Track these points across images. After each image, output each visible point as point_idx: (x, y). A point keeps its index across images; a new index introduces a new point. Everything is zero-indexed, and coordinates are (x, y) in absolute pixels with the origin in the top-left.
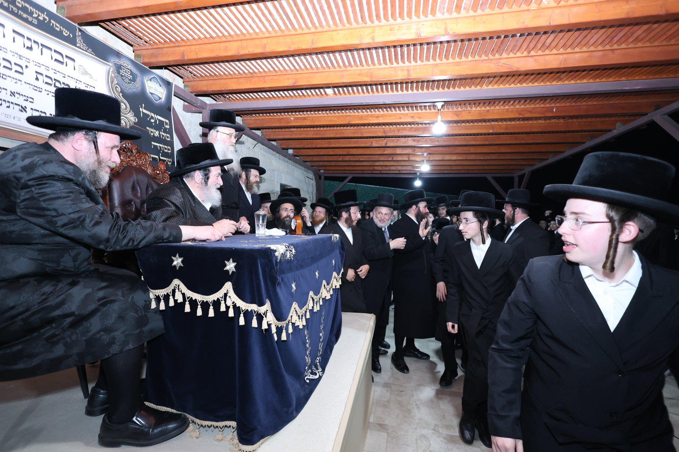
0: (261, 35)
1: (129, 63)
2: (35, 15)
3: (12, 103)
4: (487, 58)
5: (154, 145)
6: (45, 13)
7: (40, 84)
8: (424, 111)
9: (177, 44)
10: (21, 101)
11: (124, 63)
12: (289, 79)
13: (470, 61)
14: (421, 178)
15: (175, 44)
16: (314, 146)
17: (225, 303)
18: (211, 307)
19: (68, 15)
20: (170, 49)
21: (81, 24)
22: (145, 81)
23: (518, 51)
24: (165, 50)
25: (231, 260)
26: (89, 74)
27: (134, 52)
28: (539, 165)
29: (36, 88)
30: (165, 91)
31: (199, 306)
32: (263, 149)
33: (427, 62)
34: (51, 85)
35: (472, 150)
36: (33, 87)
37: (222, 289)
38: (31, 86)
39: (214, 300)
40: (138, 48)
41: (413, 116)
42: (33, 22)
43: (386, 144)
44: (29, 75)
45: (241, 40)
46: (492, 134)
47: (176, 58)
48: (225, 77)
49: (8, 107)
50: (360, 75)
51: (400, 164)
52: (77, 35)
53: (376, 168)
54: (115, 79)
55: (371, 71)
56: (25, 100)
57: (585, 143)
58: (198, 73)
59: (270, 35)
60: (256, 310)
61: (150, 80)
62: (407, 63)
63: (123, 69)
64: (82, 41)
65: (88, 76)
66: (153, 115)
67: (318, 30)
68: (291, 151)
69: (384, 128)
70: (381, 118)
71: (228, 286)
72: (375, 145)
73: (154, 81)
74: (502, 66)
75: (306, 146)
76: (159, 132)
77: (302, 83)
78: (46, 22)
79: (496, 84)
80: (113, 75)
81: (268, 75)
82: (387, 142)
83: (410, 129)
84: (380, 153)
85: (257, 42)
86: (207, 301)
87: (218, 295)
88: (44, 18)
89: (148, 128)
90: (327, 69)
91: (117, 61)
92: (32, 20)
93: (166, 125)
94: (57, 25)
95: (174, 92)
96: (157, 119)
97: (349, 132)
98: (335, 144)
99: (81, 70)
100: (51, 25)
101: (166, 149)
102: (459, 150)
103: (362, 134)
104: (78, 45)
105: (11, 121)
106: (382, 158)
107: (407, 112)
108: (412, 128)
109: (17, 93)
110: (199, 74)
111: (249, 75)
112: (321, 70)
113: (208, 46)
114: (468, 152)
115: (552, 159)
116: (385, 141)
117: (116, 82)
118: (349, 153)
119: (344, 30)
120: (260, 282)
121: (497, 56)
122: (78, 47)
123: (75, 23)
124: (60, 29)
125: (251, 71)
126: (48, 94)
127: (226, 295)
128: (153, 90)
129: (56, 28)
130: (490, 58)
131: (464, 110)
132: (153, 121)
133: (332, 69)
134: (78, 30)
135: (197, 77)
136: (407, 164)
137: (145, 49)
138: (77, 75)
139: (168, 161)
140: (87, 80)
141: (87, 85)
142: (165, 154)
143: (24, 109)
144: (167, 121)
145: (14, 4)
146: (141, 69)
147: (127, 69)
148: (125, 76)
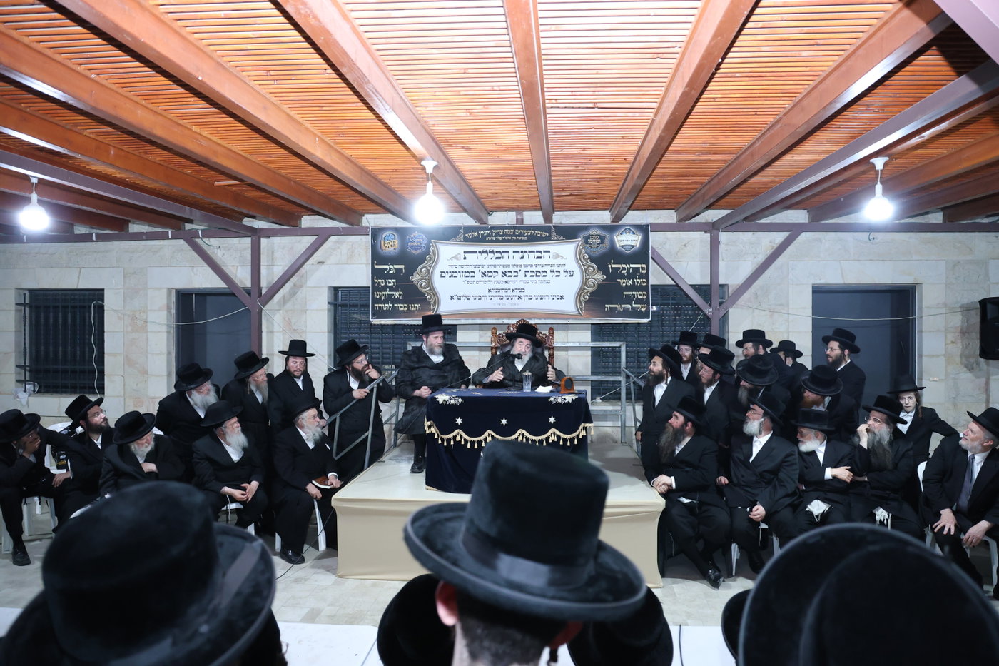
1: (597, 230)
2: (526, 234)
3: (514, 296)
5: (626, 295)
6: (532, 229)
7: (528, 278)
10: (517, 293)
11: (594, 232)
22: (615, 237)
26: (561, 256)
30: (639, 235)
34: (533, 276)
44: (521, 275)
49: (512, 299)
52: (552, 231)
56: (520, 291)
61: (620, 234)
63: (591, 238)
64: (555, 234)
65: (560, 258)
66: (624, 266)
73: (626, 232)
76: (633, 280)
78: (533, 234)
80: (581, 247)
89: (618, 280)
93: (642, 269)
94: (540, 232)
96: (630, 267)
99: (555, 255)
101: (640, 295)
105: (515, 306)
109: (516, 289)
117: (584, 252)
122: (552, 240)
126: (532, 283)
128: (624, 242)
129: (538, 235)
132: (624, 271)
134: (553, 227)
138: (552, 261)
139: (642, 307)
140: (559, 261)
141: (559, 265)
142: (639, 301)
143: (520, 297)
144: (644, 266)
145: (514, 235)
146: (611, 229)
147: (595, 235)
148: (593, 243)
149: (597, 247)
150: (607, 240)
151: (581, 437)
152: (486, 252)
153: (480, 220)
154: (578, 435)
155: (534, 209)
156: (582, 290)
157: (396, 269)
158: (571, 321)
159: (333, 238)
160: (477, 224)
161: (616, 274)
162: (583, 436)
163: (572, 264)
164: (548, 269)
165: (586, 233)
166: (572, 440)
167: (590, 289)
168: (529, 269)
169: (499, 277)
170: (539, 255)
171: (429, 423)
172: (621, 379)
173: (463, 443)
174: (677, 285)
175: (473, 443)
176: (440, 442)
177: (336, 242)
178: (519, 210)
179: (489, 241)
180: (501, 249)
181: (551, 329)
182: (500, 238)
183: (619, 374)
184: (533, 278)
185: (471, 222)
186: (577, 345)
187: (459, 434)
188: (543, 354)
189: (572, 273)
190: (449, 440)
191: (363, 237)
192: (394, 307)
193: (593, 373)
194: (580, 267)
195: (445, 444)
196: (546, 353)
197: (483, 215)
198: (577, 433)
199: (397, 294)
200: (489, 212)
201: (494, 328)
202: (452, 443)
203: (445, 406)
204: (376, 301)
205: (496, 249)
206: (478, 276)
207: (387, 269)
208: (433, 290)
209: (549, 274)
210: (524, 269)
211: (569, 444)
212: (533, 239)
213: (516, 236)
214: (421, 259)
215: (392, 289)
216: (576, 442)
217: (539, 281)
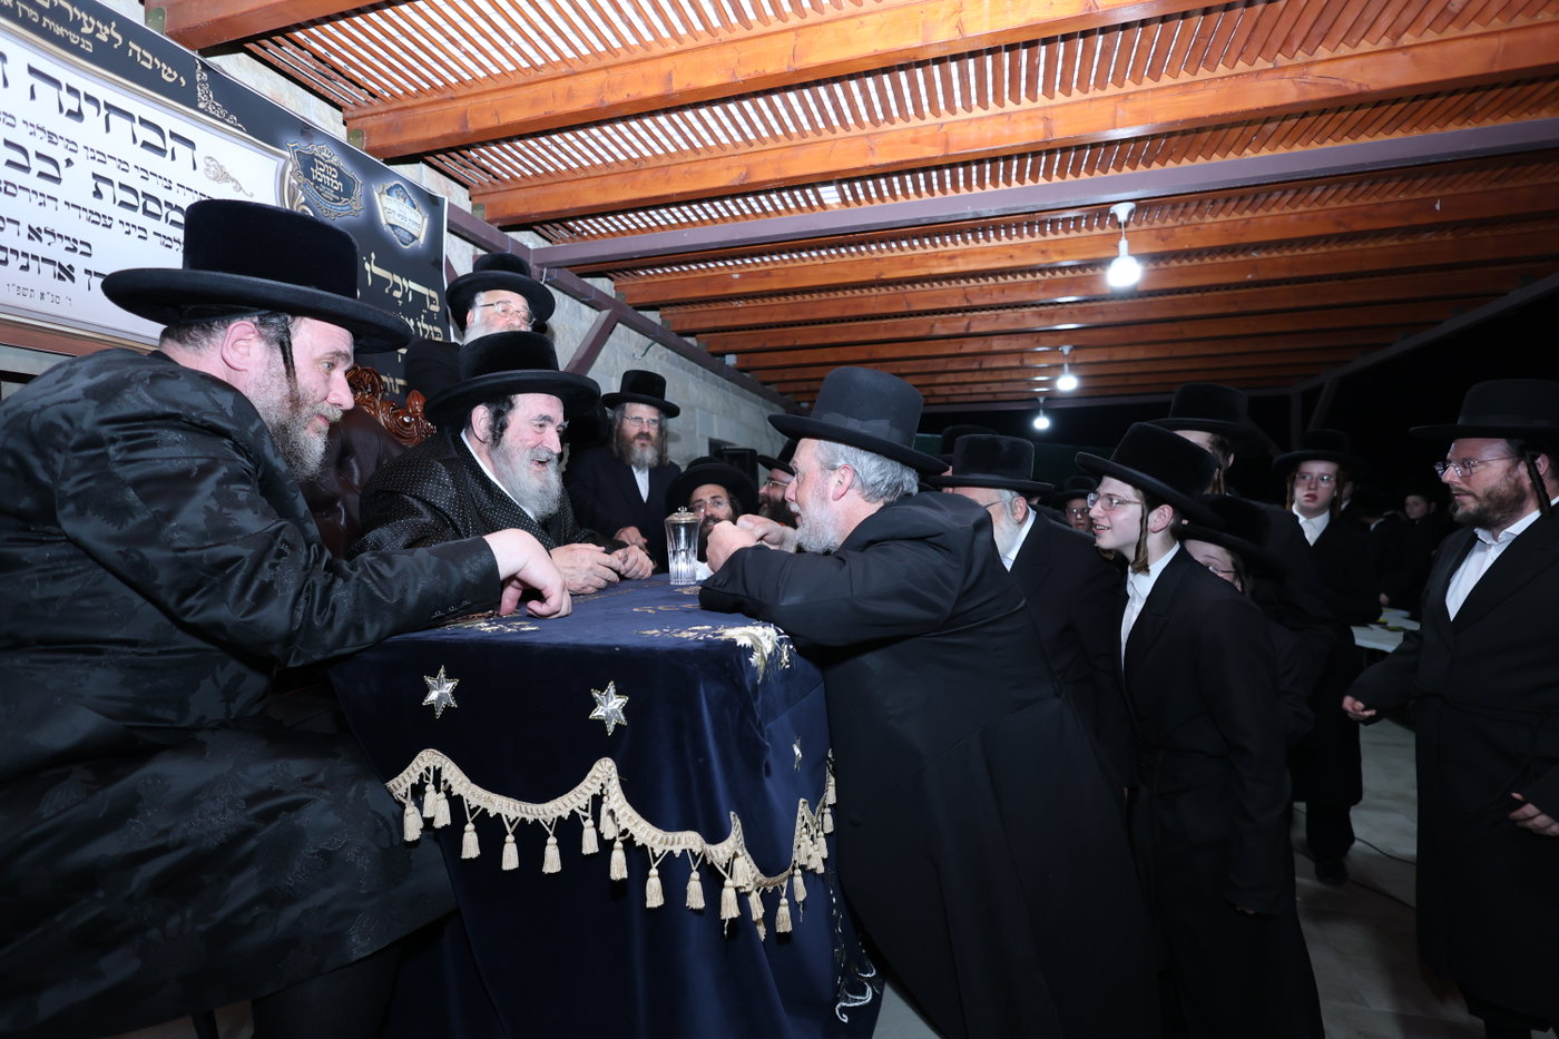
0: (657, 50)
1: (333, 150)
2: (86, 30)
3: (35, 257)
4: (1271, 66)
6: (114, 24)
7: (105, 206)
8: (1074, 234)
9: (449, 94)
10: (57, 251)
11: (321, 150)
12: (729, 168)
13: (1222, 78)
14: (1049, 412)
15: (444, 95)
16: (788, 343)
17: (597, 825)
18: (552, 840)
19: (173, 29)
20: (431, 109)
21: (206, 52)
22: (376, 194)
23: (1363, 37)
24: (420, 111)
25: (611, 687)
26: (233, 180)
27: (345, 123)
28: (1361, 362)
29: (96, 218)
30: (426, 220)
31: (510, 838)
32: (665, 357)
33: (1097, 90)
34: (134, 208)
35: (1189, 331)
36: (89, 214)
37: (586, 782)
38: (83, 213)
39: (560, 818)
40: (356, 114)
41: (1044, 248)
42: (83, 46)
43: (968, 327)
44: (77, 184)
45: (606, 68)
46: (1248, 285)
47: (448, 131)
48: (571, 177)
49: (25, 268)
50: (915, 141)
51: (998, 378)
52: (198, 79)
53: (938, 390)
54: (300, 192)
55: (943, 130)
56: (67, 249)
57: (1506, 294)
58: (503, 170)
59: (682, 47)
60: (697, 850)
61: (389, 192)
62: (1042, 100)
63: (320, 166)
64: (211, 96)
66: (397, 279)
67: (808, 21)
68: (731, 360)
69: (964, 288)
70: (959, 260)
71: (604, 772)
72: (940, 330)
73: (398, 195)
74: (1315, 84)
75: (769, 345)
76: (416, 322)
77: (764, 175)
78: (116, 46)
79: (1281, 142)
80: (293, 181)
81: (675, 161)
82: (969, 324)
83: (1033, 286)
84: (953, 352)
85: (647, 68)
86: (536, 821)
87: (574, 799)
88: (109, 36)
90: (827, 135)
91: (302, 145)
92: (80, 43)
93: (431, 303)
94: (145, 53)
95: (448, 221)
96: (410, 289)
97: (876, 300)
98: (840, 336)
99: (213, 169)
100: (130, 54)
102: (1156, 332)
103: (908, 304)
104: (201, 105)
105: (33, 303)
106: (955, 365)
107: (1027, 239)
108: (1038, 281)
109: (46, 232)
110: (508, 173)
111: (629, 167)
112: (812, 137)
113: (525, 92)
114: (1180, 337)
115: (1401, 345)
116: (966, 322)
117: (303, 199)
118: (874, 356)
119: (878, 11)
120: (708, 762)
121: (1301, 57)
122: (202, 111)
123: (193, 49)
124: (154, 64)
125: (635, 155)
126: (128, 233)
127: (597, 801)
128: (396, 217)
129: (143, 63)
130: (1279, 64)
131: (1182, 225)
132: (398, 294)
133: (841, 132)
134: (199, 67)
135: (503, 180)
136: (1015, 375)
137: (371, 115)
143: (66, 273)
144: (434, 294)
146: (365, 166)
147: (329, 164)
148: (323, 183)
149: (335, 201)
168: (113, 173)
170: (153, 137)
184: (127, 215)
210: (86, 164)
212: (121, 65)
217: (155, 233)
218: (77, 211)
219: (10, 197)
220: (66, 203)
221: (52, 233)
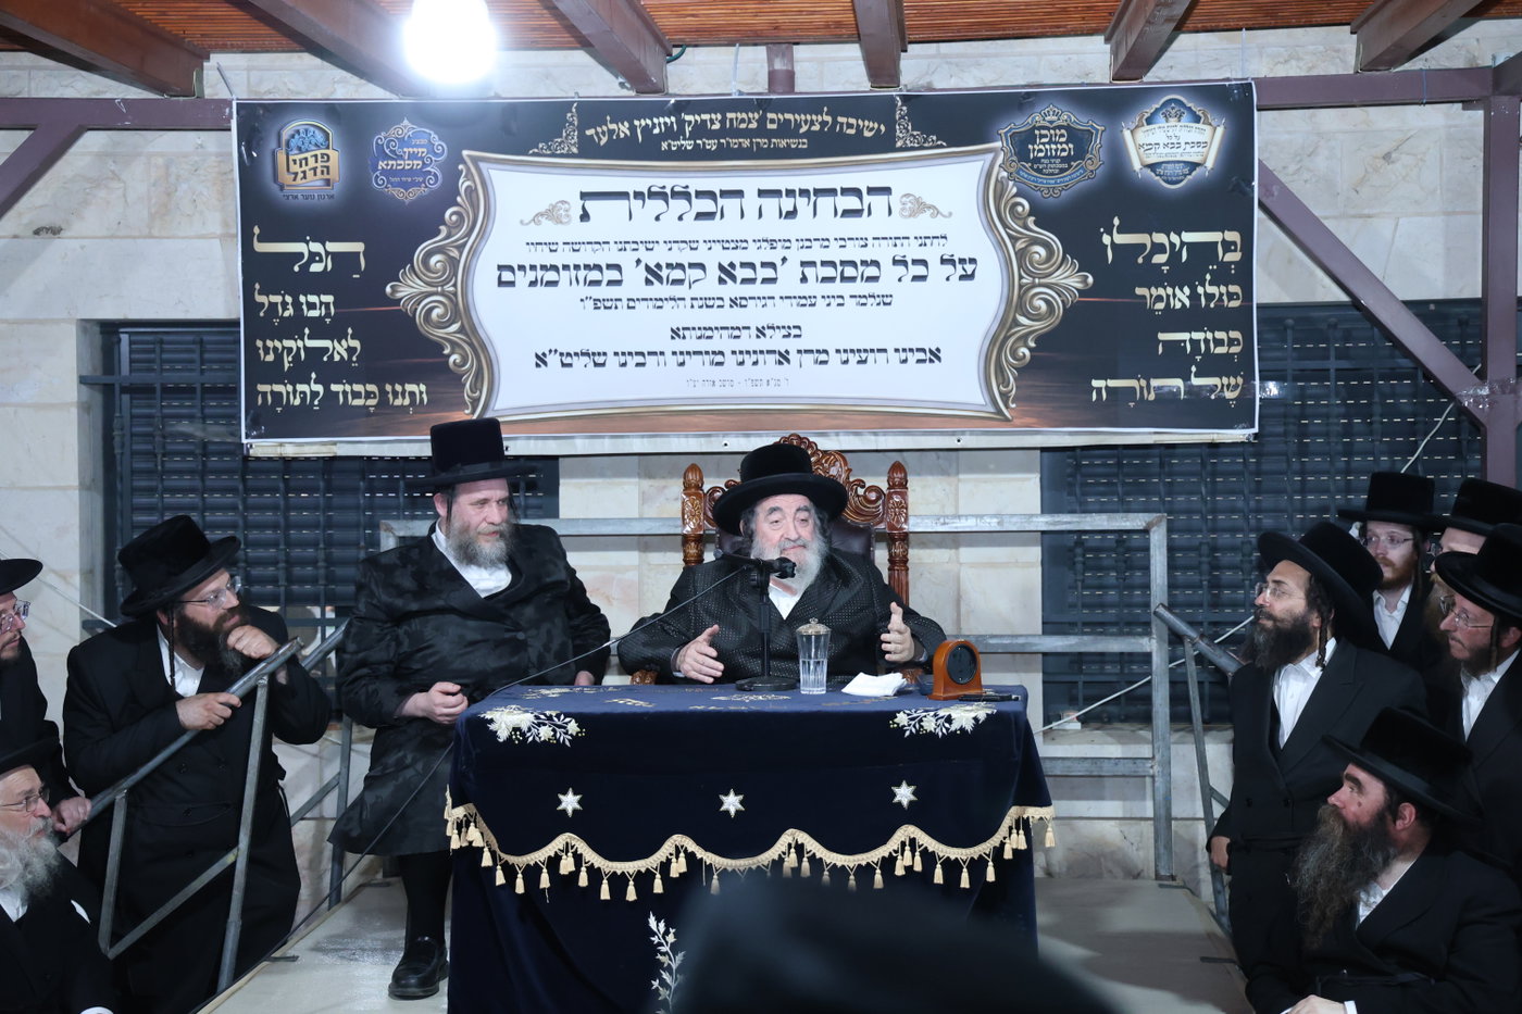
1: (1061, 107)
2: (803, 129)
3: (762, 352)
5: (1165, 343)
6: (825, 109)
7: (812, 288)
10: (775, 341)
11: (1044, 116)
22: (1127, 134)
26: (930, 207)
29: (803, 301)
30: (1220, 131)
34: (831, 279)
36: (798, 300)
38: (793, 301)
42: (800, 146)
44: (789, 276)
49: (755, 363)
54: (1012, 184)
56: (784, 336)
61: (1148, 121)
63: (1042, 136)
64: (910, 127)
65: (929, 212)
66: (1160, 238)
73: (1167, 116)
76: (1193, 289)
78: (826, 129)
80: (1002, 175)
88: (822, 123)
89: (1139, 291)
91: (1018, 123)
92: (798, 144)
93: (1226, 251)
94: (850, 120)
96: (1183, 244)
99: (909, 205)
100: (838, 129)
101: (1218, 343)
104: (898, 143)
105: (763, 391)
109: (769, 328)
117: (1015, 190)
122: (898, 149)
124: (857, 127)
126: (829, 305)
128: (1161, 150)
129: (849, 131)
132: (1160, 259)
134: (899, 104)
138: (897, 225)
139: (1226, 387)
140: (925, 224)
141: (923, 241)
142: (1213, 365)
143: (784, 357)
144: (1233, 236)
145: (762, 131)
146: (1111, 104)
147: (1054, 129)
148: (1046, 157)
149: (1062, 171)
150: (1098, 147)
151: (1008, 855)
152: (662, 195)
153: (636, 77)
154: (999, 850)
155: (833, 34)
156: (1006, 324)
157: (336, 256)
158: (968, 441)
159: (92, 141)
160: (628, 94)
161: (1133, 270)
162: (1016, 851)
163: (971, 235)
164: (884, 253)
165: (1020, 123)
166: (977, 866)
167: (1037, 325)
168: (817, 254)
169: (709, 285)
170: (852, 202)
171: (460, 812)
172: (1152, 645)
173: (583, 881)
174: (1356, 304)
175: (618, 882)
176: (500, 879)
177: (101, 156)
178: (779, 39)
179: (670, 155)
180: (715, 184)
181: (897, 467)
182: (711, 145)
183: (1144, 628)
184: (829, 289)
185: (606, 86)
186: (991, 524)
187: (568, 851)
188: (867, 558)
189: (969, 268)
190: (532, 873)
191: (209, 140)
192: (329, 394)
193: (1051, 626)
194: (1000, 244)
195: (520, 888)
196: (881, 556)
197: (648, 59)
198: (995, 841)
199: (339, 349)
200: (671, 46)
201: (691, 469)
202: (545, 881)
203: (519, 745)
204: (262, 372)
205: (696, 183)
206: (634, 279)
207: (301, 255)
208: (470, 331)
209: (889, 272)
210: (796, 255)
211: (965, 882)
212: (829, 145)
213: (770, 134)
214: (422, 222)
215: (319, 329)
216: (991, 876)
217: (851, 297)
218: (788, 301)
219: (743, 309)
220: (781, 298)
221: (773, 328)
